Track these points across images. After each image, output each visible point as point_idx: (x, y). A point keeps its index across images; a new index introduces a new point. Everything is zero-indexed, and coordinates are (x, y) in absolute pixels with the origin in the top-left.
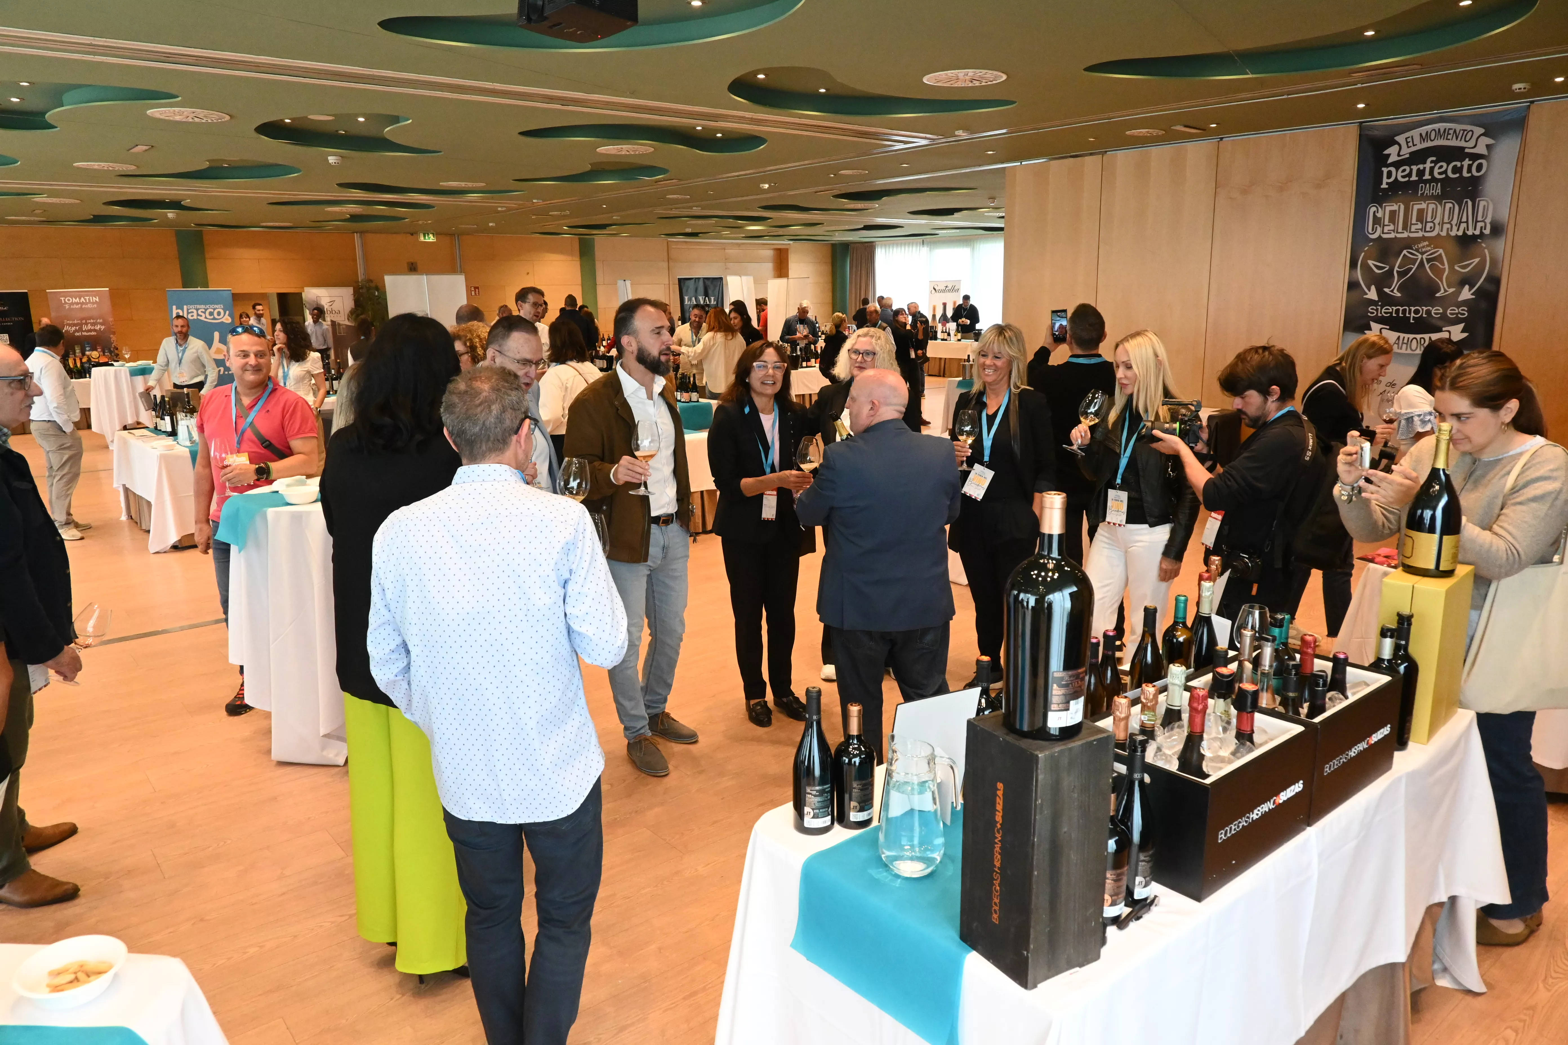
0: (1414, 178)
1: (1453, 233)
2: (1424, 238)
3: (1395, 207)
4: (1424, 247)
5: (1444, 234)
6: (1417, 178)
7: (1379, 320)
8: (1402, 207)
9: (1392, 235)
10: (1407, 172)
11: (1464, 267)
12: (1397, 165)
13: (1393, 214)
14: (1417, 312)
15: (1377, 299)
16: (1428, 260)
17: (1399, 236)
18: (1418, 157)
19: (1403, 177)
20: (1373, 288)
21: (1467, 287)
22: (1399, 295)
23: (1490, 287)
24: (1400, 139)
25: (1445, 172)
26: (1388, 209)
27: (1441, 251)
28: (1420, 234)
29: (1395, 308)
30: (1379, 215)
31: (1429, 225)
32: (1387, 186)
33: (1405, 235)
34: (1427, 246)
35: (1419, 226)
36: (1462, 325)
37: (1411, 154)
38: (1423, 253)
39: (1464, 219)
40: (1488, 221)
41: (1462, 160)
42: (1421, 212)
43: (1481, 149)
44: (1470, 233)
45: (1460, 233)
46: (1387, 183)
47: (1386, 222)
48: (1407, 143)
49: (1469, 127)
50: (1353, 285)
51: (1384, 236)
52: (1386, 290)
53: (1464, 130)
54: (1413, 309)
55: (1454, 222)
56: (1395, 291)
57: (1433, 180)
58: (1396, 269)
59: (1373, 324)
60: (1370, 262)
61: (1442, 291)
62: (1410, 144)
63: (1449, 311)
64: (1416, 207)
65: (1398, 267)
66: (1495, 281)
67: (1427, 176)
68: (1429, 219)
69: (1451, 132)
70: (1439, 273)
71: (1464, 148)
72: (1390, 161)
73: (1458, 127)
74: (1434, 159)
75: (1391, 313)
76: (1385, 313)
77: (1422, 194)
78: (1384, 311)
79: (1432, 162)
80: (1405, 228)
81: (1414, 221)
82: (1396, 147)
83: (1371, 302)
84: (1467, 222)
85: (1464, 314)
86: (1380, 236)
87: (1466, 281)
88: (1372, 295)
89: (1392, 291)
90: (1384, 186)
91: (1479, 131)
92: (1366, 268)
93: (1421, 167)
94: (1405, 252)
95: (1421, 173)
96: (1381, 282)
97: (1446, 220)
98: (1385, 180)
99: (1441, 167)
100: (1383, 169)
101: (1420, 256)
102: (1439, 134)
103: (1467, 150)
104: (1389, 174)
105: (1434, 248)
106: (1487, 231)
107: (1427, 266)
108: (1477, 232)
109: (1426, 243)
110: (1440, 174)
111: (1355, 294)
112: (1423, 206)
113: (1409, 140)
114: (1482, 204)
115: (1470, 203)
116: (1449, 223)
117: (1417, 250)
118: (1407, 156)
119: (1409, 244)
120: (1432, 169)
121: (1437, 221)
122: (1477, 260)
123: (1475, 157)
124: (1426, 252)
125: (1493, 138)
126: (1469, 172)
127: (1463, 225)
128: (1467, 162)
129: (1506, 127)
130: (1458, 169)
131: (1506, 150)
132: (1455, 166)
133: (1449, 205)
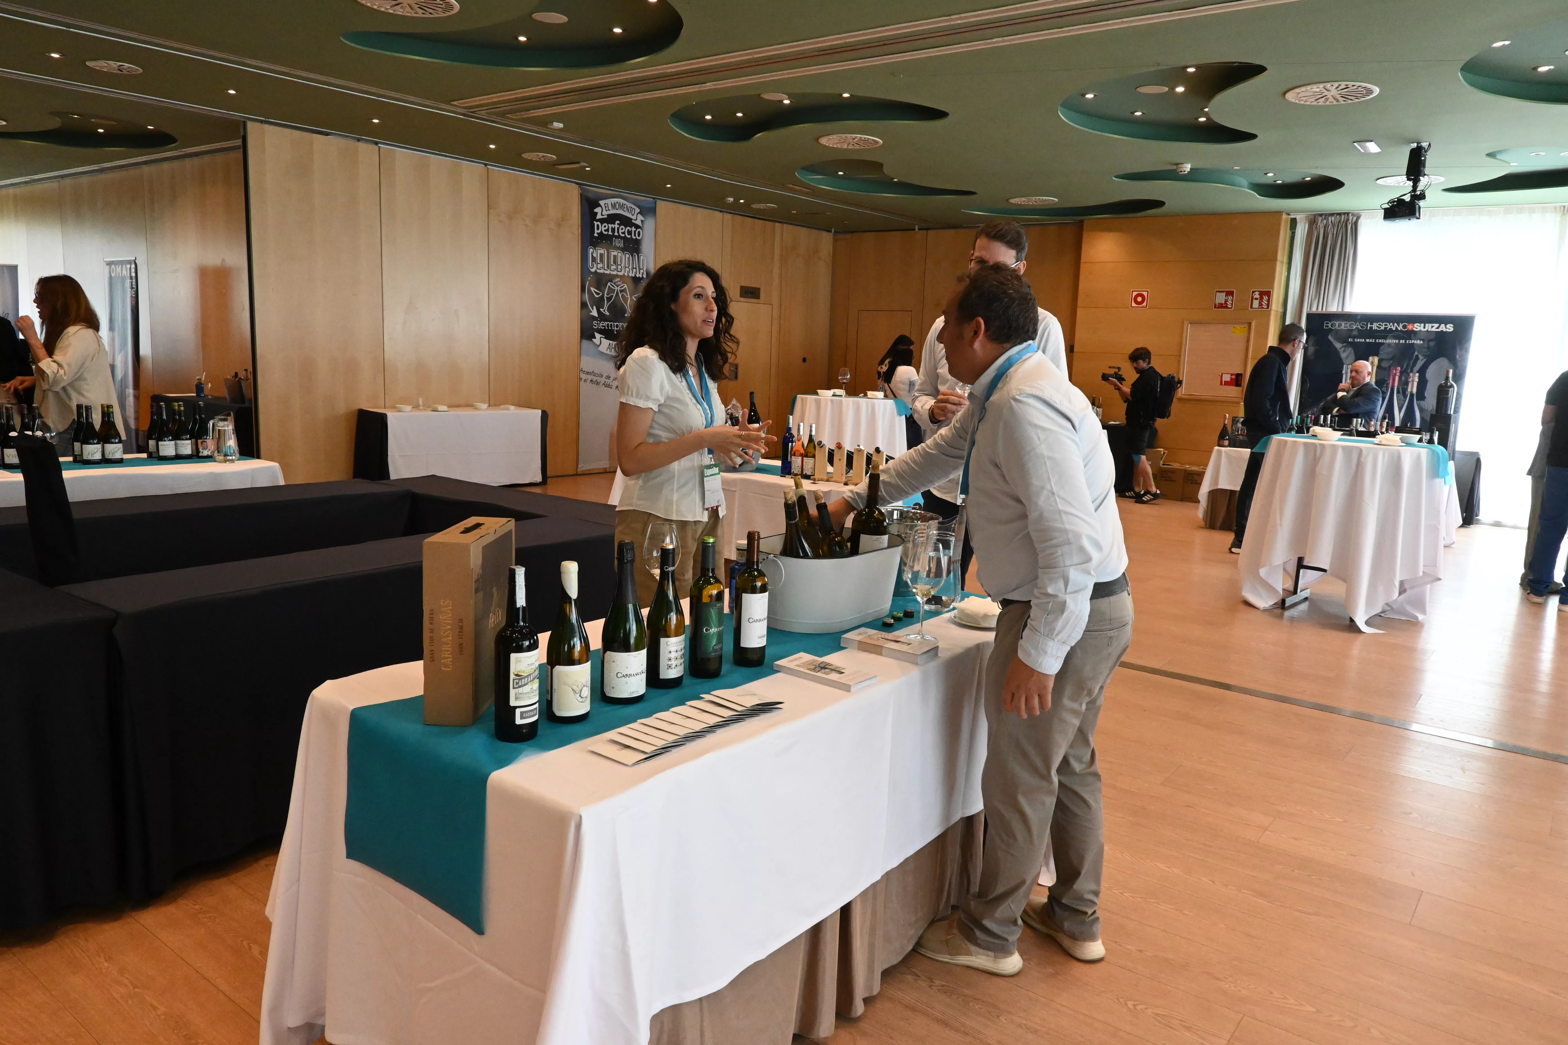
0: (610, 233)
1: (630, 275)
2: (617, 276)
3: (602, 251)
4: (617, 282)
5: (626, 274)
6: (611, 234)
7: (600, 331)
8: (606, 252)
9: (602, 271)
10: (606, 228)
12: (602, 221)
13: (601, 255)
14: (617, 326)
15: (597, 316)
16: (621, 291)
17: (606, 272)
18: (611, 219)
19: (605, 231)
20: (594, 307)
22: (608, 314)
24: (602, 203)
25: (624, 233)
26: (599, 252)
27: (626, 286)
28: (615, 273)
29: (606, 323)
30: (595, 255)
31: (619, 267)
32: (597, 235)
33: (608, 272)
34: (620, 281)
35: (614, 267)
37: (608, 215)
38: (617, 286)
39: (635, 267)
40: (645, 269)
41: (631, 227)
42: (615, 257)
43: (638, 222)
44: (637, 276)
45: (633, 276)
46: (597, 233)
47: (599, 262)
48: (606, 207)
49: (633, 206)
50: (583, 305)
51: (598, 271)
52: (601, 310)
53: (631, 207)
54: (615, 324)
55: (630, 267)
56: (606, 311)
57: (619, 237)
58: (605, 295)
59: (597, 335)
60: (592, 289)
62: (607, 209)
64: (613, 254)
65: (607, 294)
67: (616, 234)
68: (619, 263)
69: (625, 206)
70: (625, 300)
71: (632, 219)
72: (597, 218)
73: (629, 205)
74: (619, 222)
75: (605, 326)
76: (602, 326)
77: (615, 245)
78: (603, 325)
79: (618, 224)
80: (608, 267)
81: (612, 264)
82: (600, 208)
83: (594, 318)
84: (636, 268)
86: (596, 271)
88: (594, 313)
89: (604, 311)
90: (596, 235)
91: (638, 210)
92: (590, 293)
93: (613, 225)
94: (609, 284)
95: (613, 230)
96: (599, 304)
97: (627, 266)
98: (596, 231)
99: (605, 226)
100: (595, 222)
101: (616, 288)
102: (622, 207)
103: (633, 221)
104: (598, 226)
105: (623, 283)
106: (645, 276)
107: (620, 295)
108: (641, 276)
109: (619, 279)
110: (622, 233)
111: (585, 311)
112: (615, 253)
113: (606, 205)
114: (642, 258)
115: (636, 256)
116: (628, 267)
117: (615, 284)
118: (606, 216)
119: (611, 278)
120: (618, 229)
121: (623, 265)
123: (637, 227)
124: (619, 285)
125: (643, 216)
126: (635, 235)
127: (635, 270)
128: (633, 229)
129: (648, 211)
130: (630, 233)
131: (649, 226)
132: (628, 230)
133: (627, 256)
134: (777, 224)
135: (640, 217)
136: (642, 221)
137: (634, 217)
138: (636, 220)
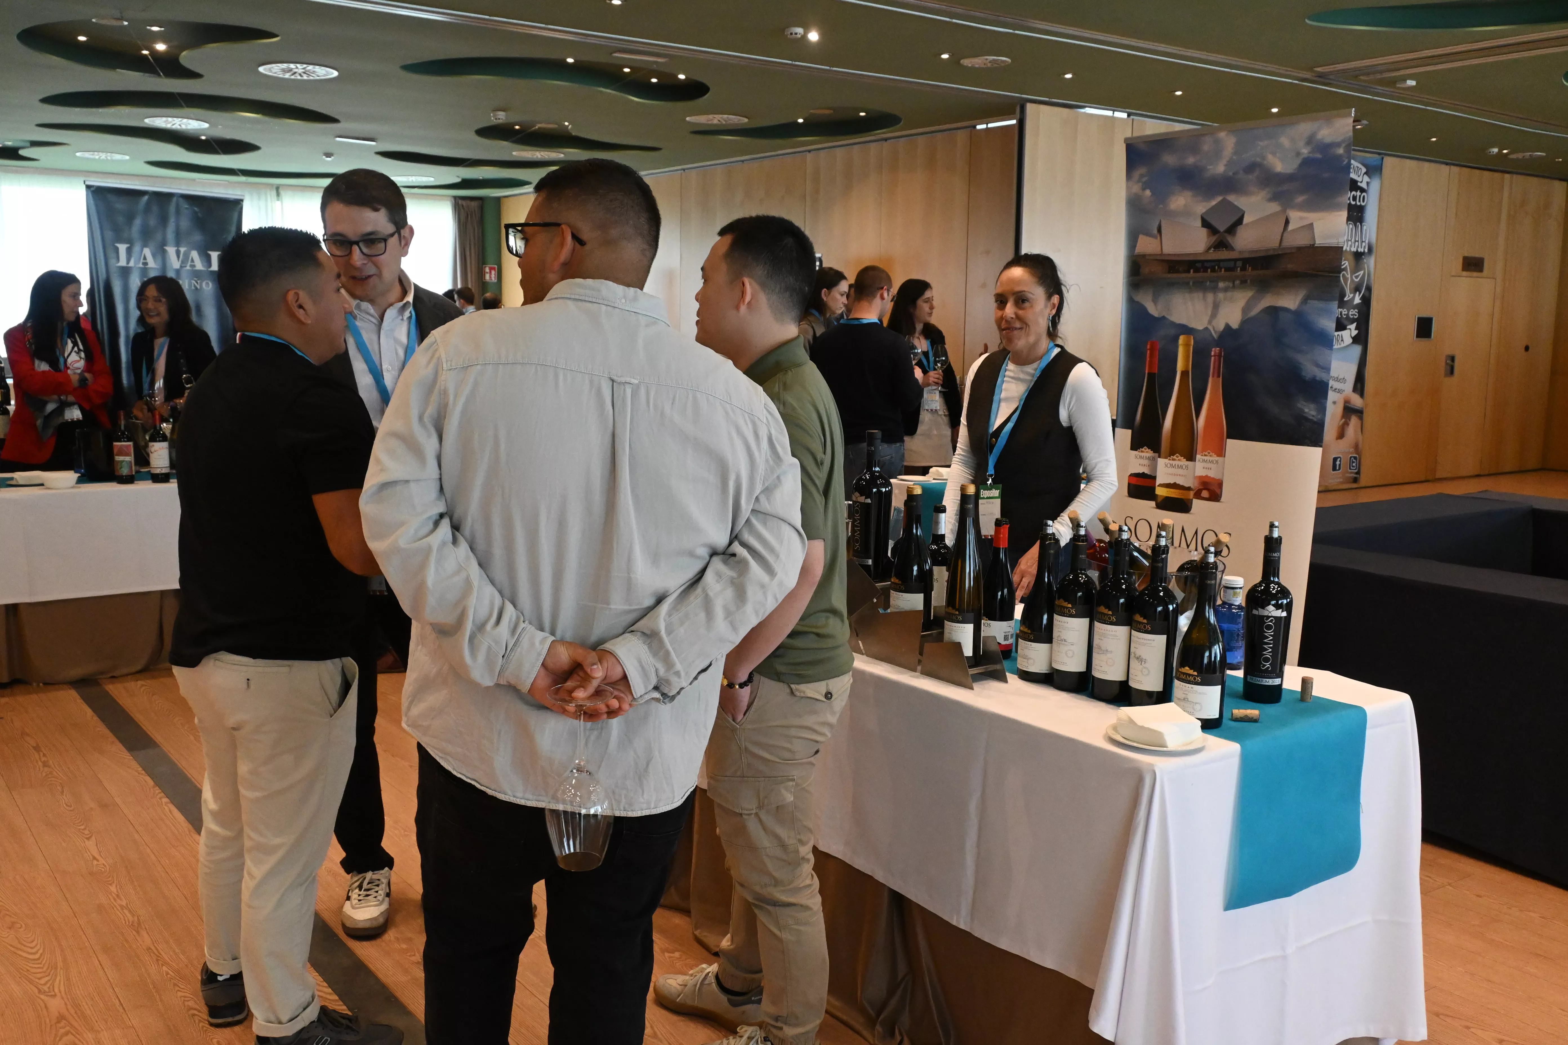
1: (1352, 249)
5: (1348, 249)
11: (1357, 277)
21: (1358, 293)
23: (1367, 294)
27: (1347, 264)
36: (1355, 324)
39: (1357, 239)
40: (1367, 242)
41: (1356, 192)
43: (1364, 185)
44: (1359, 250)
45: (1355, 250)
49: (1360, 166)
53: (1358, 167)
55: (1353, 240)
61: (1347, 296)
63: (1350, 313)
66: (1369, 289)
69: (1352, 166)
70: (1346, 281)
71: (1358, 182)
73: (1356, 164)
84: (1358, 241)
85: (1356, 315)
87: (1357, 289)
91: (1364, 170)
97: (1350, 239)
103: (1359, 184)
106: (1366, 250)
108: (1362, 251)
114: (1365, 228)
115: (1360, 226)
122: (1362, 272)
123: (1363, 190)
125: (1370, 177)
126: (1359, 201)
127: (1357, 243)
128: (1358, 193)
129: (1373, 170)
130: (1354, 198)
131: (1375, 187)
132: (1353, 195)
133: (1351, 226)
134: (1507, 176)
135: (1366, 178)
136: (1368, 183)
137: (1359, 179)
138: (1361, 182)
